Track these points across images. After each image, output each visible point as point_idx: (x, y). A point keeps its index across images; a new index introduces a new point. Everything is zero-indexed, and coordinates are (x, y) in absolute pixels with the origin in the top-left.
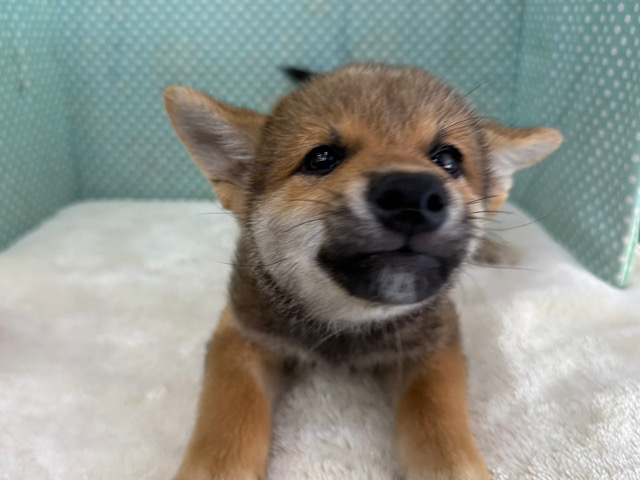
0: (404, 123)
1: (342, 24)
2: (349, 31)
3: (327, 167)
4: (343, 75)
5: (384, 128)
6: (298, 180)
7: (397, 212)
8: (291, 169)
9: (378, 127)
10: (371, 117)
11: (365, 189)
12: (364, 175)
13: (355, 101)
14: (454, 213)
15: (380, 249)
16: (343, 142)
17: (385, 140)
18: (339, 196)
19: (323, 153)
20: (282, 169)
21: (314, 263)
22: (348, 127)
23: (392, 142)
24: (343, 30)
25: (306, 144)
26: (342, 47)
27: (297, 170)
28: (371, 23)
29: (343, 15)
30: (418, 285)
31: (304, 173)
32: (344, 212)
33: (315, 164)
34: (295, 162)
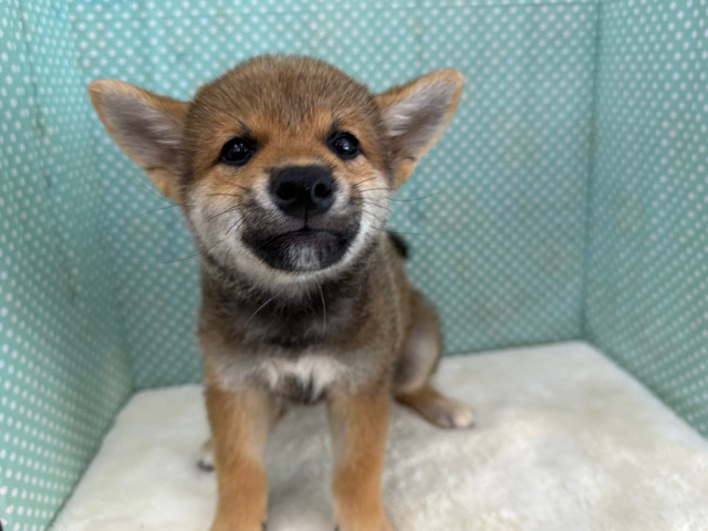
0: (302, 117)
3: (243, 158)
4: (248, 73)
5: (285, 122)
6: (220, 169)
7: (293, 200)
8: (211, 160)
9: (280, 121)
10: (274, 114)
11: (266, 184)
12: (266, 171)
13: (259, 99)
14: (341, 198)
15: (286, 230)
16: (253, 135)
17: (288, 132)
18: (248, 190)
19: (238, 144)
20: (205, 159)
21: (240, 244)
22: (255, 122)
23: (293, 134)
25: (222, 137)
27: (218, 161)
30: (320, 256)
31: (224, 162)
32: (253, 204)
33: (232, 153)
34: (216, 154)
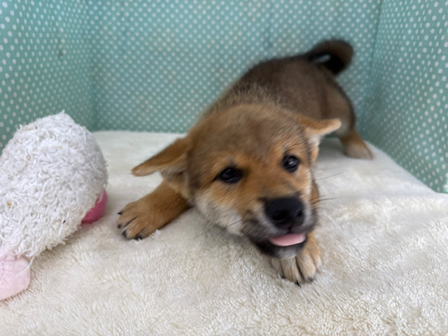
1: (267, 25)
2: (272, 30)
7: (283, 221)
11: (263, 208)
24: (267, 30)
26: (267, 40)
27: (216, 178)
28: (285, 26)
29: (268, 20)
